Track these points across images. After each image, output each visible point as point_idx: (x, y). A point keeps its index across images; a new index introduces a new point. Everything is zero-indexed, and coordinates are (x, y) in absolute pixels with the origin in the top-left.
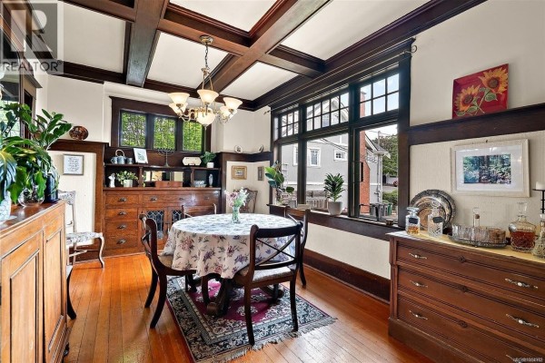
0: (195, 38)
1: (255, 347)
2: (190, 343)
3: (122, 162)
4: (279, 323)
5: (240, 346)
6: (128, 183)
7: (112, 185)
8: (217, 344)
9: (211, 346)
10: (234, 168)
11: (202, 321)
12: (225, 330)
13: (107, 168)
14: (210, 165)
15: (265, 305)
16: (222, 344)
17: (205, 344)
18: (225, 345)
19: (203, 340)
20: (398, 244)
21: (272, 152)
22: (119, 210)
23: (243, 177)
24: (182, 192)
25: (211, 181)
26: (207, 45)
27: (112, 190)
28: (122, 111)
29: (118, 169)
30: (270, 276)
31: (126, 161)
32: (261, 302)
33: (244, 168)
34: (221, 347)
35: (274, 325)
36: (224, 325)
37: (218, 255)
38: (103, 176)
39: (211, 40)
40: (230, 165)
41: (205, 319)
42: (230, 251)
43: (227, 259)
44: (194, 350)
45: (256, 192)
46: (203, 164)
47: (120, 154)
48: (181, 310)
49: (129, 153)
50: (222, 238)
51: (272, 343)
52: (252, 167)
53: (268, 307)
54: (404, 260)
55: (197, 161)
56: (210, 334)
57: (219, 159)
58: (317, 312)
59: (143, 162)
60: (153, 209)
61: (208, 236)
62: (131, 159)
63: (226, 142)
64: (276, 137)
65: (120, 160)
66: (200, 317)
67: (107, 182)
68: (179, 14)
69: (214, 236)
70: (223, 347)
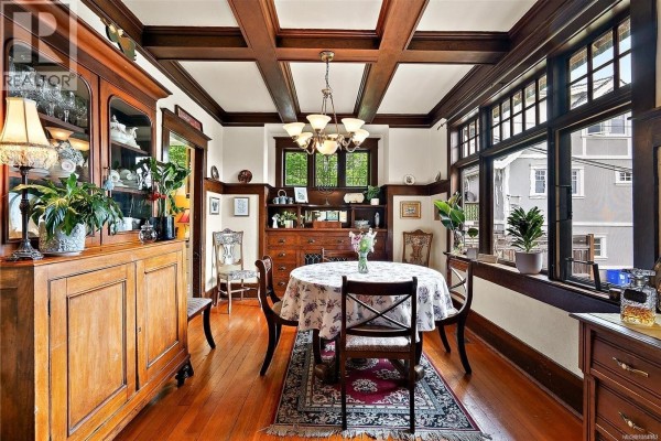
0: (316, 58)
1: (346, 433)
2: (282, 402)
3: (284, 202)
4: (395, 415)
5: (329, 425)
6: (288, 224)
7: (275, 226)
8: (307, 413)
9: (300, 412)
10: (402, 204)
11: (309, 383)
12: (326, 400)
13: (270, 210)
14: (375, 202)
15: (391, 385)
16: (312, 415)
17: (296, 409)
18: (314, 418)
19: (297, 404)
20: (593, 337)
21: (449, 180)
22: (278, 252)
23: (416, 216)
24: (340, 234)
25: (377, 221)
26: (327, 62)
27: (276, 231)
28: (285, 151)
29: (279, 210)
30: (372, 346)
31: (287, 201)
32: (390, 380)
33: (417, 204)
34: (309, 418)
35: (385, 415)
36: (328, 395)
37: (320, 308)
38: (265, 217)
39: (332, 55)
40: (397, 200)
41: (313, 382)
42: (329, 306)
43: (326, 315)
44: (281, 412)
45: (432, 235)
46: (367, 201)
47: (282, 194)
48: (297, 365)
49: (290, 192)
50: (322, 288)
51: (369, 436)
52: (428, 203)
53: (394, 390)
54: (603, 367)
55: (359, 198)
56: (308, 400)
57: (385, 194)
58: (462, 417)
59: (303, 201)
60: (310, 252)
61: (309, 285)
62: (291, 199)
63: (393, 172)
64: (454, 159)
65: (281, 200)
66: (310, 378)
67: (270, 223)
68: (291, 37)
69: (315, 285)
70: (311, 419)
